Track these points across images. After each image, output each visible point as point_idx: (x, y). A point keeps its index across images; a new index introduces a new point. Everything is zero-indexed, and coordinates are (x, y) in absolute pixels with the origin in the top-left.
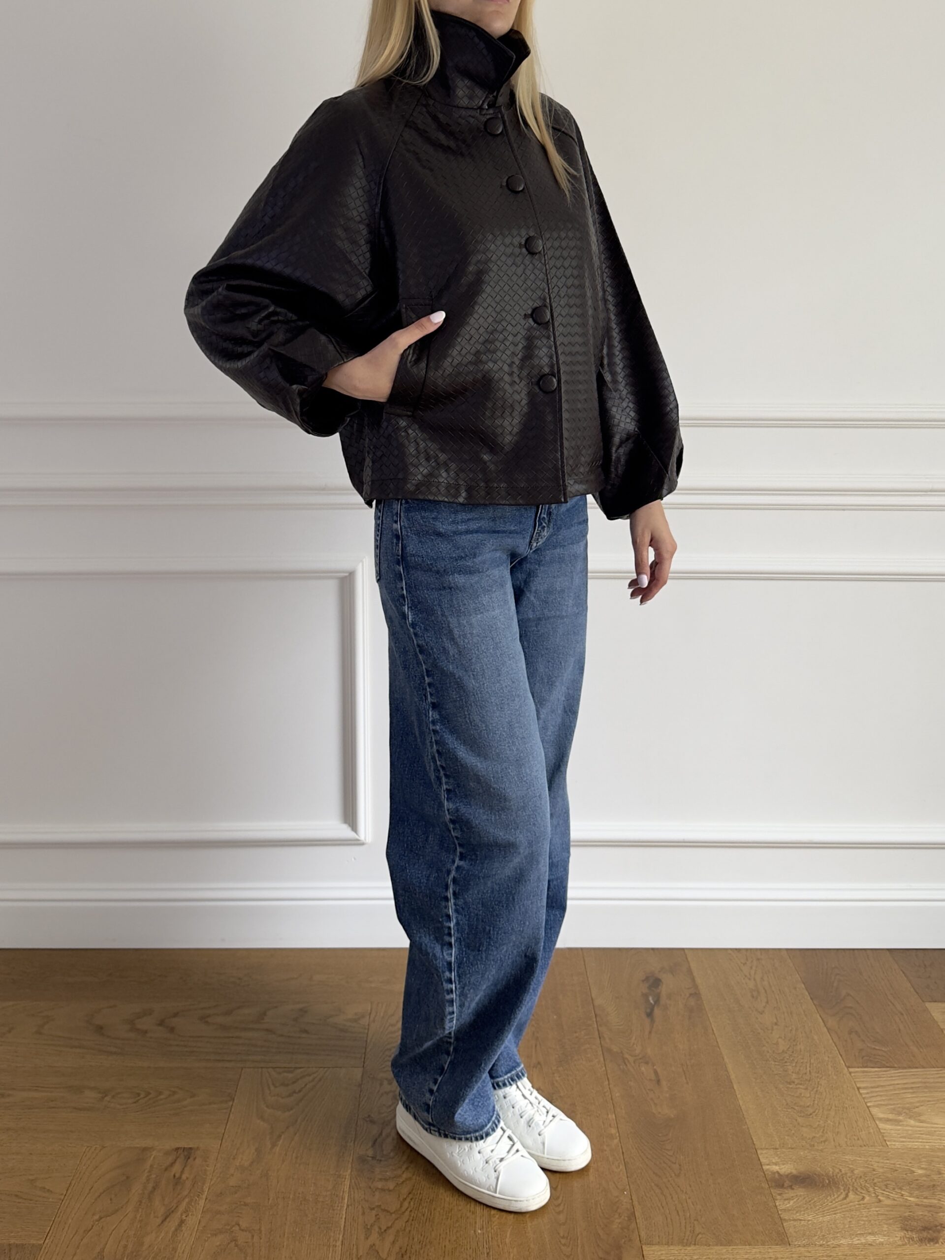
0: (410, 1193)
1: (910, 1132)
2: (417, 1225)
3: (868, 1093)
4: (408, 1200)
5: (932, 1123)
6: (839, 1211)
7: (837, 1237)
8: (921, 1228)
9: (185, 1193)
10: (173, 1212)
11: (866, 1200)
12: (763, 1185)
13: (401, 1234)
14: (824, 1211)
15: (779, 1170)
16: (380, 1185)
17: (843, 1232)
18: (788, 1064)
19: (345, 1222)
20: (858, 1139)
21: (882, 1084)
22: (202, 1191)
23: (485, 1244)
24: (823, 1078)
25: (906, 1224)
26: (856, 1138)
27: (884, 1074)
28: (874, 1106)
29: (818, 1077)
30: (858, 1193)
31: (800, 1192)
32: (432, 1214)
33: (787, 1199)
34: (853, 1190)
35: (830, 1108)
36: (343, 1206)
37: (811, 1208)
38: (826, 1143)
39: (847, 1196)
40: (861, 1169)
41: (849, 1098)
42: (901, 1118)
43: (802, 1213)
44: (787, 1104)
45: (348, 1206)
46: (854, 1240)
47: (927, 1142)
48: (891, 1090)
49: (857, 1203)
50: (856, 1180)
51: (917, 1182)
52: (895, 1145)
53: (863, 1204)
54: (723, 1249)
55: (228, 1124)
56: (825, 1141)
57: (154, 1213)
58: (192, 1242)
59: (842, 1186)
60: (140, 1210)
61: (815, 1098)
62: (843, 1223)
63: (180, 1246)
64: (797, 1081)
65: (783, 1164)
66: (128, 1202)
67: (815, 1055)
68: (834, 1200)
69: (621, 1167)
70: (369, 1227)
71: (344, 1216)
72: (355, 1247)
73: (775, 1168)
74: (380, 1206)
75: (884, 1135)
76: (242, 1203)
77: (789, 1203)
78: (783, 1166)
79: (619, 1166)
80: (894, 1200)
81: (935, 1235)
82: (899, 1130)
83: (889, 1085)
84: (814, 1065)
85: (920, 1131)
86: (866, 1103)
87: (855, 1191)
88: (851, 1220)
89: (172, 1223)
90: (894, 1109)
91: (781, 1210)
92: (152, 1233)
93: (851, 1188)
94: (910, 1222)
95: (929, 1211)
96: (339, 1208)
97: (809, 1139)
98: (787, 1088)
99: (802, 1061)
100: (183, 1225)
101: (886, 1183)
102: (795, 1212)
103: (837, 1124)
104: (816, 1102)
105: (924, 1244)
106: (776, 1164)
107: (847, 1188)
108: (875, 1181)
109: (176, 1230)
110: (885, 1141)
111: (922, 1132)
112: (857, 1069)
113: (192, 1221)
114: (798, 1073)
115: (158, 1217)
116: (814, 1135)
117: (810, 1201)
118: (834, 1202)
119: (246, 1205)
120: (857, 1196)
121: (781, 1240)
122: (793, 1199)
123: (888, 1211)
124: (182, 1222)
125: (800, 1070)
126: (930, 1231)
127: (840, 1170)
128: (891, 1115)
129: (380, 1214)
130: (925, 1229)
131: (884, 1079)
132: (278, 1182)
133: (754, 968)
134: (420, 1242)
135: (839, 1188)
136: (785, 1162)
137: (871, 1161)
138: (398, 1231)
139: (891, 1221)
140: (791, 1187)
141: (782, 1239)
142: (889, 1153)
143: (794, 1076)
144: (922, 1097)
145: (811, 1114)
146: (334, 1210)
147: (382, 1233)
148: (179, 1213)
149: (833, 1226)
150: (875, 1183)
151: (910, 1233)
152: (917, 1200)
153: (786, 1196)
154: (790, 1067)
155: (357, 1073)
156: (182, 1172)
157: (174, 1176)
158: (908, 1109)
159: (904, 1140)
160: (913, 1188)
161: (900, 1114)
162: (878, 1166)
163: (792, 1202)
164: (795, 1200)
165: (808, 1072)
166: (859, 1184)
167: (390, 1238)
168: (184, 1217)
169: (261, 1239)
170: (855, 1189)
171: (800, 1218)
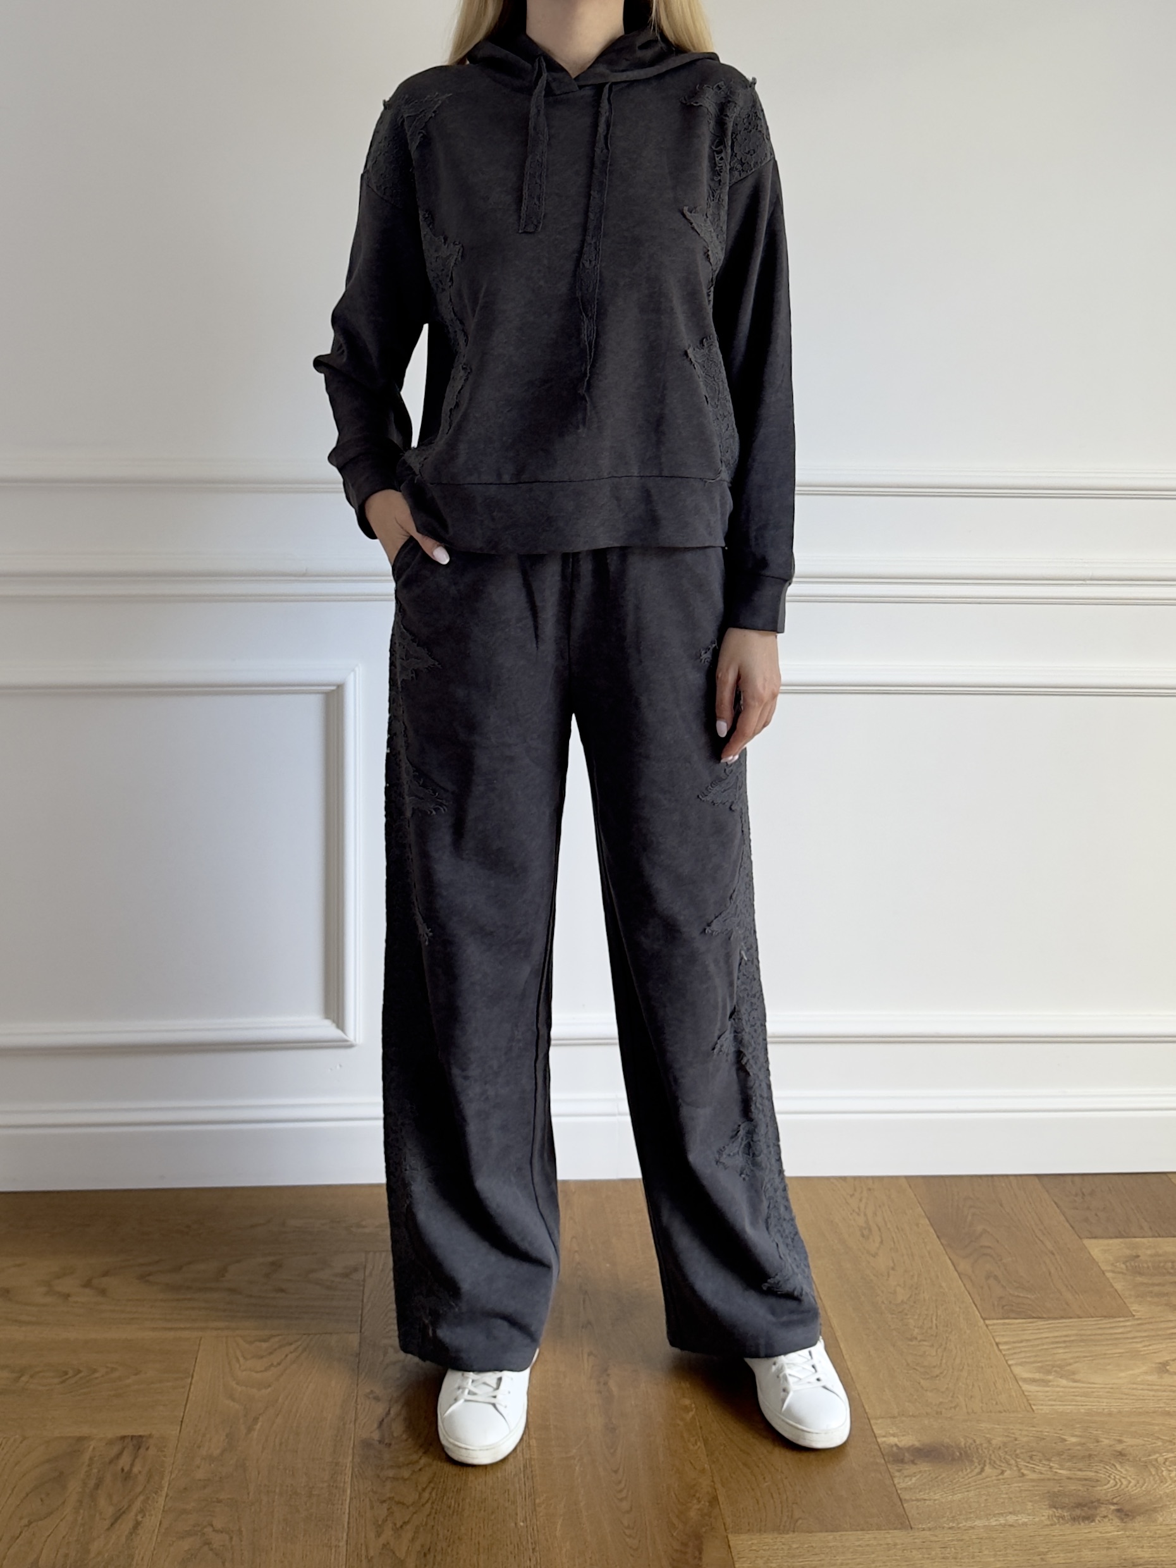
0: (430, 1482)
1: (1061, 1394)
2: (442, 1519)
3: (1009, 1349)
4: (428, 1490)
5: (1089, 1383)
6: (972, 1488)
7: (970, 1518)
8: (1074, 1505)
9: (139, 1489)
10: (124, 1512)
11: (1006, 1474)
12: (878, 1461)
13: (421, 1529)
14: (954, 1488)
15: (898, 1443)
16: (391, 1473)
17: (978, 1512)
18: (909, 1317)
19: (349, 1518)
20: (997, 1404)
21: (1027, 1338)
22: (161, 1488)
23: (529, 1538)
24: (953, 1333)
25: (1055, 1501)
26: (994, 1403)
27: (1029, 1327)
28: (1016, 1364)
29: (947, 1331)
30: (995, 1466)
31: (924, 1467)
32: (461, 1505)
33: (908, 1476)
34: (990, 1463)
35: (961, 1368)
36: (346, 1500)
37: (938, 1485)
38: (957, 1409)
39: (982, 1470)
40: (999, 1439)
41: (985, 1356)
42: (1050, 1377)
43: (927, 1491)
44: (908, 1365)
45: (351, 1499)
46: (991, 1520)
47: (1082, 1405)
48: (1038, 1345)
49: (994, 1478)
50: (994, 1452)
51: (1069, 1452)
52: (1042, 1410)
53: (1003, 1479)
54: (830, 1536)
55: (188, 1406)
56: (955, 1407)
57: (101, 1514)
58: (153, 1549)
59: (977, 1458)
60: (81, 1511)
61: (942, 1356)
62: (978, 1502)
63: (137, 1552)
64: (919, 1338)
65: (903, 1435)
66: (64, 1503)
67: (942, 1305)
68: (968, 1474)
69: (699, 1444)
70: (380, 1523)
71: (347, 1511)
72: (364, 1548)
73: (893, 1440)
74: (393, 1497)
75: (1029, 1398)
76: (215, 1500)
77: (911, 1480)
78: (902, 1438)
79: (696, 1443)
80: (1041, 1473)
81: (1090, 1512)
82: (1047, 1392)
83: (1035, 1339)
84: (942, 1317)
85: (1073, 1392)
86: (1007, 1361)
87: (993, 1465)
88: (988, 1498)
89: (126, 1525)
90: (1041, 1367)
91: (901, 1489)
92: (99, 1537)
93: (988, 1461)
94: (1060, 1498)
95: (1083, 1485)
96: (340, 1502)
97: (935, 1405)
98: (909, 1345)
99: (926, 1312)
100: (139, 1527)
101: (1031, 1453)
102: (917, 1490)
103: (970, 1387)
104: (944, 1361)
105: (1077, 1523)
106: (894, 1435)
107: (983, 1461)
108: (1018, 1452)
109: (131, 1534)
110: (1030, 1405)
111: (1076, 1394)
112: (995, 1321)
113: (151, 1522)
114: (921, 1328)
115: (105, 1520)
116: (941, 1400)
117: (936, 1478)
118: (966, 1477)
119: (219, 1501)
120: (995, 1470)
121: (901, 1524)
122: (915, 1476)
123: (1034, 1486)
124: (137, 1525)
125: (923, 1323)
126: (1086, 1509)
127: (975, 1441)
128: (1037, 1374)
129: (393, 1507)
130: (1079, 1505)
131: (1030, 1332)
132: (259, 1474)
133: (864, 1201)
134: (446, 1539)
135: (972, 1461)
136: (904, 1433)
137: (1012, 1429)
138: (417, 1527)
139: (1037, 1498)
140: (913, 1462)
141: (903, 1522)
142: (1035, 1420)
143: (916, 1330)
144: (1076, 1352)
145: (937, 1376)
146: (334, 1505)
147: (398, 1530)
148: (133, 1514)
149: (966, 1506)
150: (1017, 1456)
151: (1060, 1511)
152: (1068, 1472)
153: (906, 1473)
154: (911, 1321)
155: (354, 1339)
156: (132, 1465)
157: (123, 1470)
158: (1059, 1366)
159: (1053, 1403)
160: (1064, 1459)
161: (1049, 1372)
162: (1021, 1435)
163: (914, 1479)
164: (918, 1477)
165: (934, 1327)
166: (997, 1455)
167: (408, 1534)
168: (139, 1518)
169: (241, 1541)
170: (992, 1462)
171: (926, 1497)
